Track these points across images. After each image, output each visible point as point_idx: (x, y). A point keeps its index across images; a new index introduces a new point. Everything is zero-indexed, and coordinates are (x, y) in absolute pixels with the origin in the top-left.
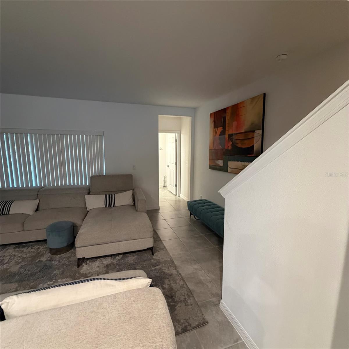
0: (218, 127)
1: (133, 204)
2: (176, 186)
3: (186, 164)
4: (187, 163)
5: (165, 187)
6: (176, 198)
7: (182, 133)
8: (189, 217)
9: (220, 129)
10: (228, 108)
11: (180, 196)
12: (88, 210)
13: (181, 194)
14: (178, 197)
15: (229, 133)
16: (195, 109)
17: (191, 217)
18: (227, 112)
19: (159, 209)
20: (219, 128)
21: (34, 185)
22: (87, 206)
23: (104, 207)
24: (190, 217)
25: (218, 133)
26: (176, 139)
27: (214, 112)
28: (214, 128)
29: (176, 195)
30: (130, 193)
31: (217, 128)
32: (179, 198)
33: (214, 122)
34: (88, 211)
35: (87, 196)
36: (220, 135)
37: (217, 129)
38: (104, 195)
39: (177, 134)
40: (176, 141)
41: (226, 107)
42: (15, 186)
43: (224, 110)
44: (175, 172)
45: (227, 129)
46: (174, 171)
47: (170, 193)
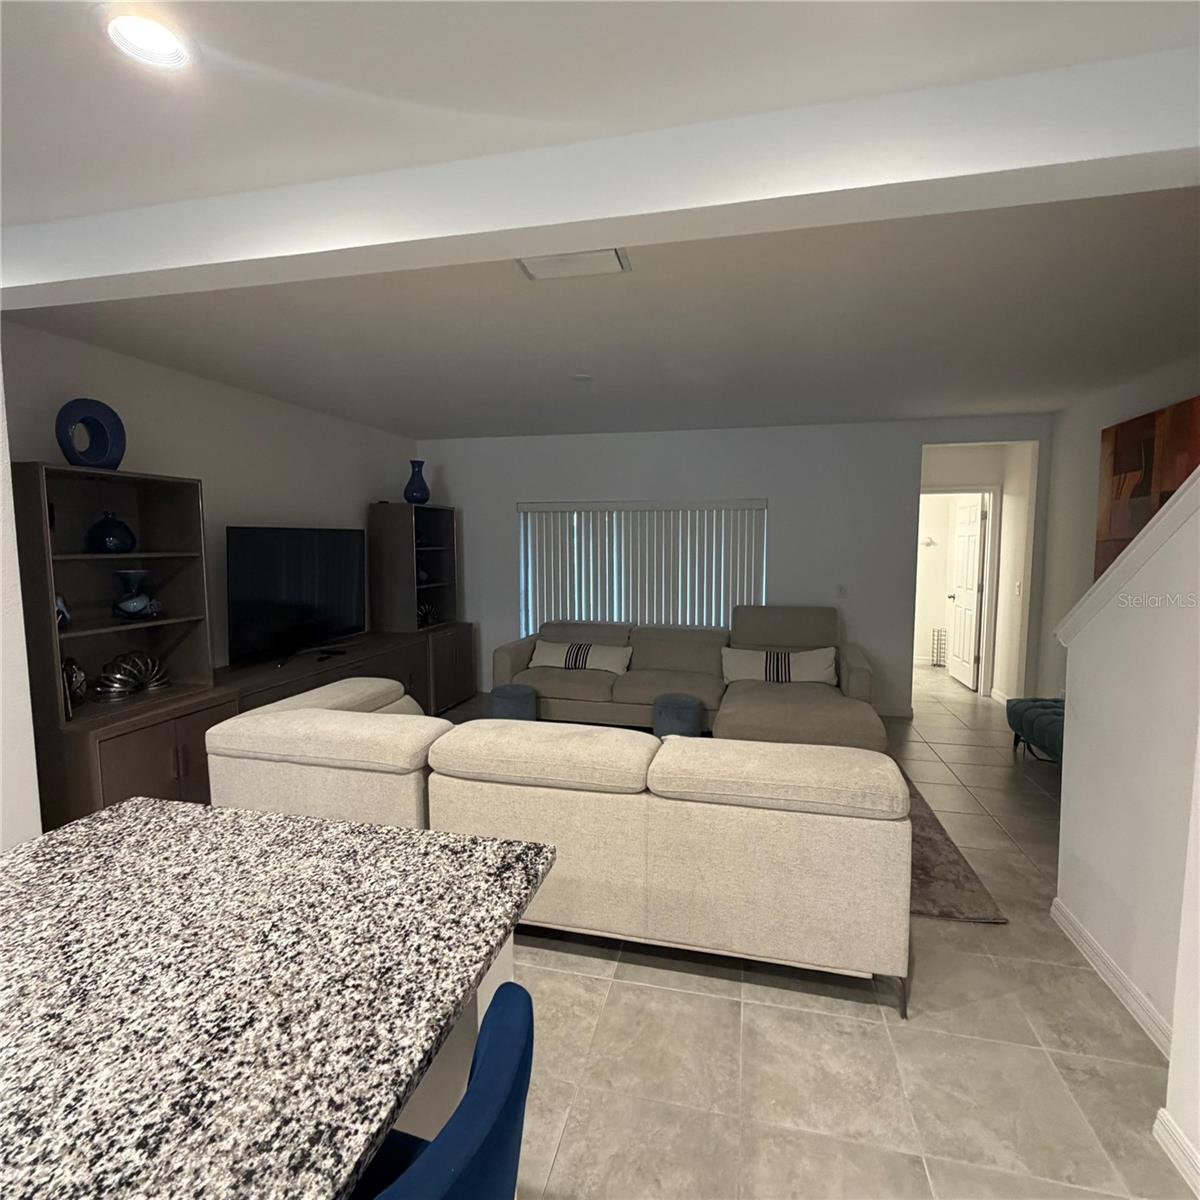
0: (1126, 473)
1: (835, 682)
2: (977, 660)
3: (1017, 589)
4: (1019, 587)
5: (940, 666)
6: (976, 699)
7: (1005, 491)
8: (1011, 750)
9: (1133, 479)
10: (1162, 412)
11: (990, 696)
12: (726, 682)
13: (994, 690)
14: (984, 696)
15: (1163, 490)
16: (1054, 417)
17: (1018, 750)
18: (1157, 424)
19: (911, 718)
20: (1129, 475)
21: (615, 620)
22: (726, 673)
23: (764, 679)
24: (1015, 750)
25: (1127, 490)
26: (982, 512)
27: (1115, 423)
28: (1115, 473)
29: (976, 691)
30: (831, 652)
31: (1123, 476)
32: (986, 699)
33: (1116, 455)
34: (727, 686)
35: (725, 651)
36: (1132, 496)
37: (1125, 477)
38: (765, 653)
39: (987, 495)
40: (984, 516)
41: (1152, 410)
42: (584, 619)
43: (1149, 419)
44: (974, 616)
45: (1155, 476)
46: (974, 614)
47: (957, 685)
